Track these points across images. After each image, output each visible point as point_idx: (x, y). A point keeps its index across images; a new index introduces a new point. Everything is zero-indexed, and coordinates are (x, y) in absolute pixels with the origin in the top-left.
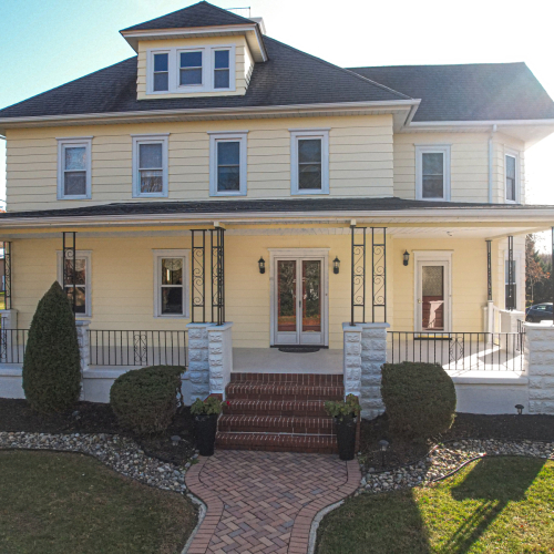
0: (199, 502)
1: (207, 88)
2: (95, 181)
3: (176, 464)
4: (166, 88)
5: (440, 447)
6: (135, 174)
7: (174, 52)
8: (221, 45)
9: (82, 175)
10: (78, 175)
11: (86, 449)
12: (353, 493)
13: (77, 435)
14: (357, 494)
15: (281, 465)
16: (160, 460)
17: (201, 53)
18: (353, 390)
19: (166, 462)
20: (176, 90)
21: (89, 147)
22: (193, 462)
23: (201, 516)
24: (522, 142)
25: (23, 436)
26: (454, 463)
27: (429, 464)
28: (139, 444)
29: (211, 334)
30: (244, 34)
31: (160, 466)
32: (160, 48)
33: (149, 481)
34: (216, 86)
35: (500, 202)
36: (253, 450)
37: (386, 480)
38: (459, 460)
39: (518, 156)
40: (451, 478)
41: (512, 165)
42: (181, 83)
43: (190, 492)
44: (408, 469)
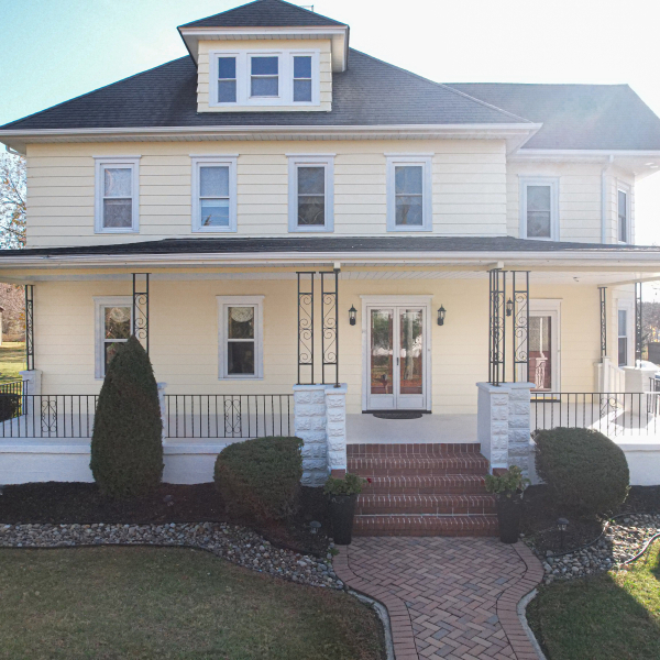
0: (371, 601)
1: (284, 101)
2: (144, 210)
3: (317, 556)
4: (234, 99)
5: (611, 524)
6: (194, 204)
7: (244, 56)
8: (302, 50)
9: (127, 203)
10: (122, 203)
11: (192, 542)
12: (544, 581)
13: (173, 525)
14: (548, 582)
15: (439, 552)
16: (296, 551)
17: (276, 58)
18: (499, 461)
19: (304, 553)
20: (245, 101)
21: (135, 169)
22: (334, 553)
23: (383, 616)
24: (633, 176)
25: (103, 529)
26: (635, 541)
27: (610, 545)
28: (259, 533)
29: (331, 397)
30: (330, 38)
31: (299, 558)
32: (227, 51)
33: (294, 578)
34: (295, 99)
35: (613, 243)
36: (396, 535)
37: (573, 565)
38: (639, 538)
39: (629, 191)
40: (643, 558)
41: (624, 201)
42: (253, 94)
43: (351, 588)
44: (590, 550)
